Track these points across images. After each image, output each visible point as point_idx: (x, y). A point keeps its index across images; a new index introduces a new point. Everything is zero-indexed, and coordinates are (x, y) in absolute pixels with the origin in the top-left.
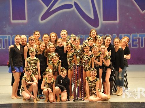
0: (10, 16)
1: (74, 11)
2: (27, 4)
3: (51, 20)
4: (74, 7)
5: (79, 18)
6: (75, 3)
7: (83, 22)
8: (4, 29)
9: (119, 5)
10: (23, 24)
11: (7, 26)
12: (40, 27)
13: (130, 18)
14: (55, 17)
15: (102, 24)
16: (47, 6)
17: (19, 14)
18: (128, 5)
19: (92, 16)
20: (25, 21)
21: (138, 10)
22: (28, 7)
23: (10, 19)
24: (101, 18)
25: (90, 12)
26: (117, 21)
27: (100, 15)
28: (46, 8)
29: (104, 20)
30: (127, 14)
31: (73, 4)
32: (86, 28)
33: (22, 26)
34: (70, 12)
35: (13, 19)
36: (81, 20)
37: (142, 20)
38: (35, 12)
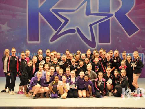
0: (26, 38)
1: (76, 35)
2: (40, 29)
4: (76, 32)
6: (77, 29)
8: (22, 48)
9: (112, 31)
10: (37, 44)
11: (25, 45)
13: (120, 41)
14: (62, 39)
16: (56, 31)
17: (34, 36)
18: (118, 31)
19: (90, 39)
20: (39, 42)
21: (126, 35)
22: (41, 31)
23: (27, 40)
24: (97, 40)
25: (89, 36)
26: (110, 43)
27: (97, 39)
28: (55, 32)
30: (118, 38)
31: (76, 29)
33: (36, 46)
34: (73, 35)
35: (29, 41)
37: (129, 43)
38: (46, 35)
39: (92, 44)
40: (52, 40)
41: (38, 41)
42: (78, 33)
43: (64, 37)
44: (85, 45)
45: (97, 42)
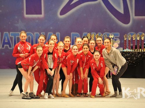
0: (23, 9)
1: (99, 4)
3: (73, 14)
5: (106, 12)
7: (110, 18)
8: (16, 25)
11: (20, 21)
12: (59, 23)
15: (134, 20)
19: (121, 11)
20: (42, 16)
23: (23, 13)
24: (132, 12)
27: (132, 9)
29: (136, 15)
32: (114, 25)
33: (37, 21)
34: (95, 5)
35: (27, 14)
36: (108, 15)
38: (54, 5)
40: (62, 13)
41: (41, 14)
43: (81, 8)
44: (113, 20)
45: (132, 14)
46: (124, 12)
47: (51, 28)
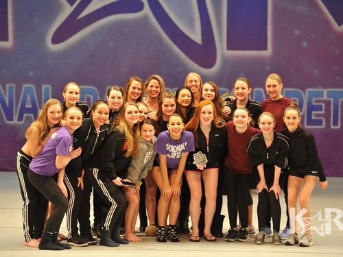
1: (146, 19)
3: (81, 43)
5: (161, 40)
7: (171, 52)
12: (49, 62)
13: (305, 44)
15: (225, 60)
16: (71, 4)
18: (299, 9)
19: (196, 36)
20: (8, 44)
21: (327, 22)
24: (221, 40)
25: (191, 25)
26: (268, 53)
27: (220, 34)
29: (230, 47)
30: (296, 32)
32: (179, 70)
34: (135, 22)
36: (166, 45)
37: (337, 51)
38: (37, 20)
39: (204, 54)
40: (57, 38)
42: (151, 15)
43: (103, 27)
44: (177, 57)
45: (222, 45)
46: (203, 39)
47: (31, 74)
